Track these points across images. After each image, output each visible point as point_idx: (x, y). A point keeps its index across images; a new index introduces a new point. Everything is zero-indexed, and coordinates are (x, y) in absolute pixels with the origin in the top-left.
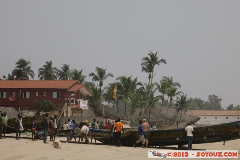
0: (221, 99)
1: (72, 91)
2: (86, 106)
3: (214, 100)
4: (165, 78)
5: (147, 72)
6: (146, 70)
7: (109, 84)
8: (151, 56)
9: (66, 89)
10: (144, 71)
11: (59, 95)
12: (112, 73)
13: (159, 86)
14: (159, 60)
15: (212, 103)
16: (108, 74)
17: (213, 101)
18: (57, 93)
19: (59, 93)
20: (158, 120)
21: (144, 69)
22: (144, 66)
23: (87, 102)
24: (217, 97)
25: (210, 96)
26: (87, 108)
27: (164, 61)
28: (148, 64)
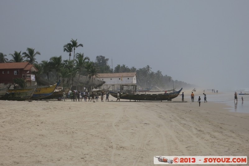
0: (107, 59)
1: (27, 70)
2: (34, 78)
3: (101, 60)
4: (78, 55)
5: (68, 51)
6: (67, 50)
7: (42, 62)
8: (72, 42)
9: (23, 69)
10: (65, 51)
11: (19, 73)
12: (39, 52)
13: (77, 61)
14: (78, 44)
15: (100, 63)
16: (36, 53)
17: (101, 62)
18: (17, 72)
19: (18, 71)
20: (78, 85)
21: (65, 50)
22: (66, 48)
23: (34, 76)
24: (104, 57)
25: (97, 57)
26: (35, 80)
27: (81, 45)
28: (68, 46)
